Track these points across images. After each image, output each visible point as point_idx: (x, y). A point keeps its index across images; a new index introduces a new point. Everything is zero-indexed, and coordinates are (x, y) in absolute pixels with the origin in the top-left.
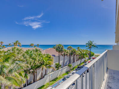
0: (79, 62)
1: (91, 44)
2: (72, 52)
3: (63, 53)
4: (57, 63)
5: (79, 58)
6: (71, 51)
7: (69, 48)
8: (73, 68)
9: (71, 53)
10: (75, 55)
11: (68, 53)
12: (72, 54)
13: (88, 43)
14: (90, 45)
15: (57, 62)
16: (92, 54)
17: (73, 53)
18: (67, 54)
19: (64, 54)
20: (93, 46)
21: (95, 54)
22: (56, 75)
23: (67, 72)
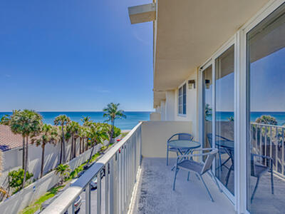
0: (87, 154)
1: (114, 111)
2: (69, 131)
3: (39, 137)
4: (18, 169)
5: (88, 144)
6: (65, 129)
7: (61, 122)
8: (73, 173)
9: (65, 133)
10: (78, 139)
11: (56, 134)
12: (68, 136)
13: (107, 107)
14: (112, 112)
15: (16, 166)
16: (116, 132)
17: (70, 134)
18: (53, 139)
19: (45, 140)
20: (118, 114)
21: (122, 131)
22: (13, 209)
23: (53, 188)
